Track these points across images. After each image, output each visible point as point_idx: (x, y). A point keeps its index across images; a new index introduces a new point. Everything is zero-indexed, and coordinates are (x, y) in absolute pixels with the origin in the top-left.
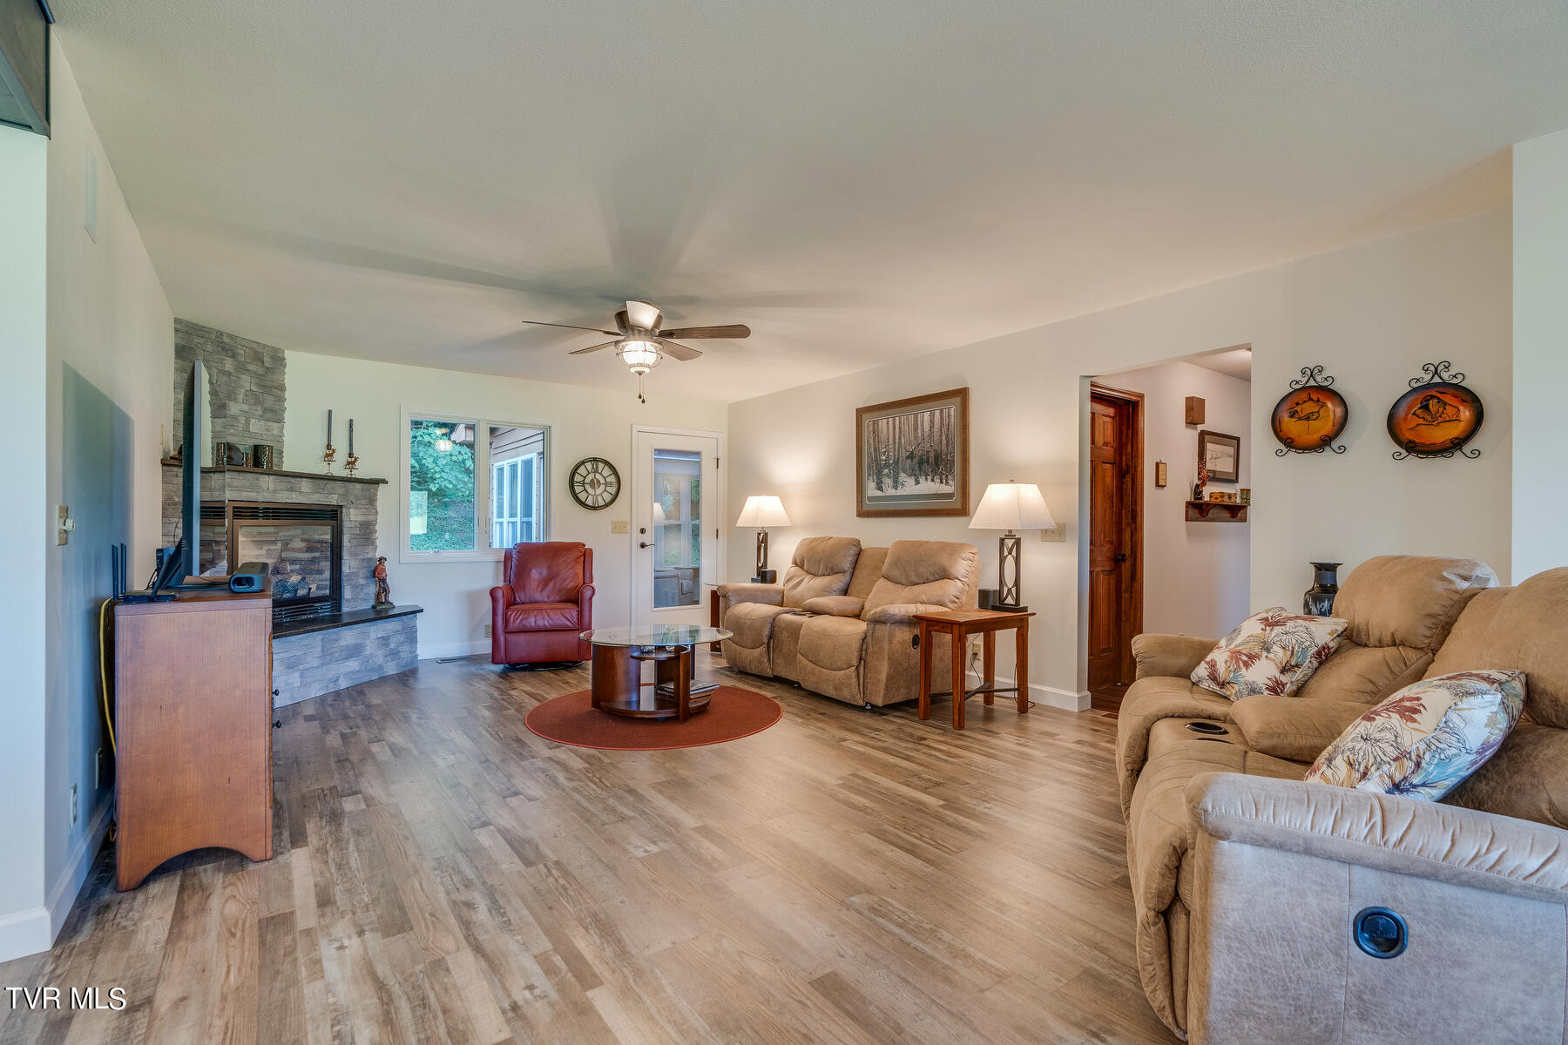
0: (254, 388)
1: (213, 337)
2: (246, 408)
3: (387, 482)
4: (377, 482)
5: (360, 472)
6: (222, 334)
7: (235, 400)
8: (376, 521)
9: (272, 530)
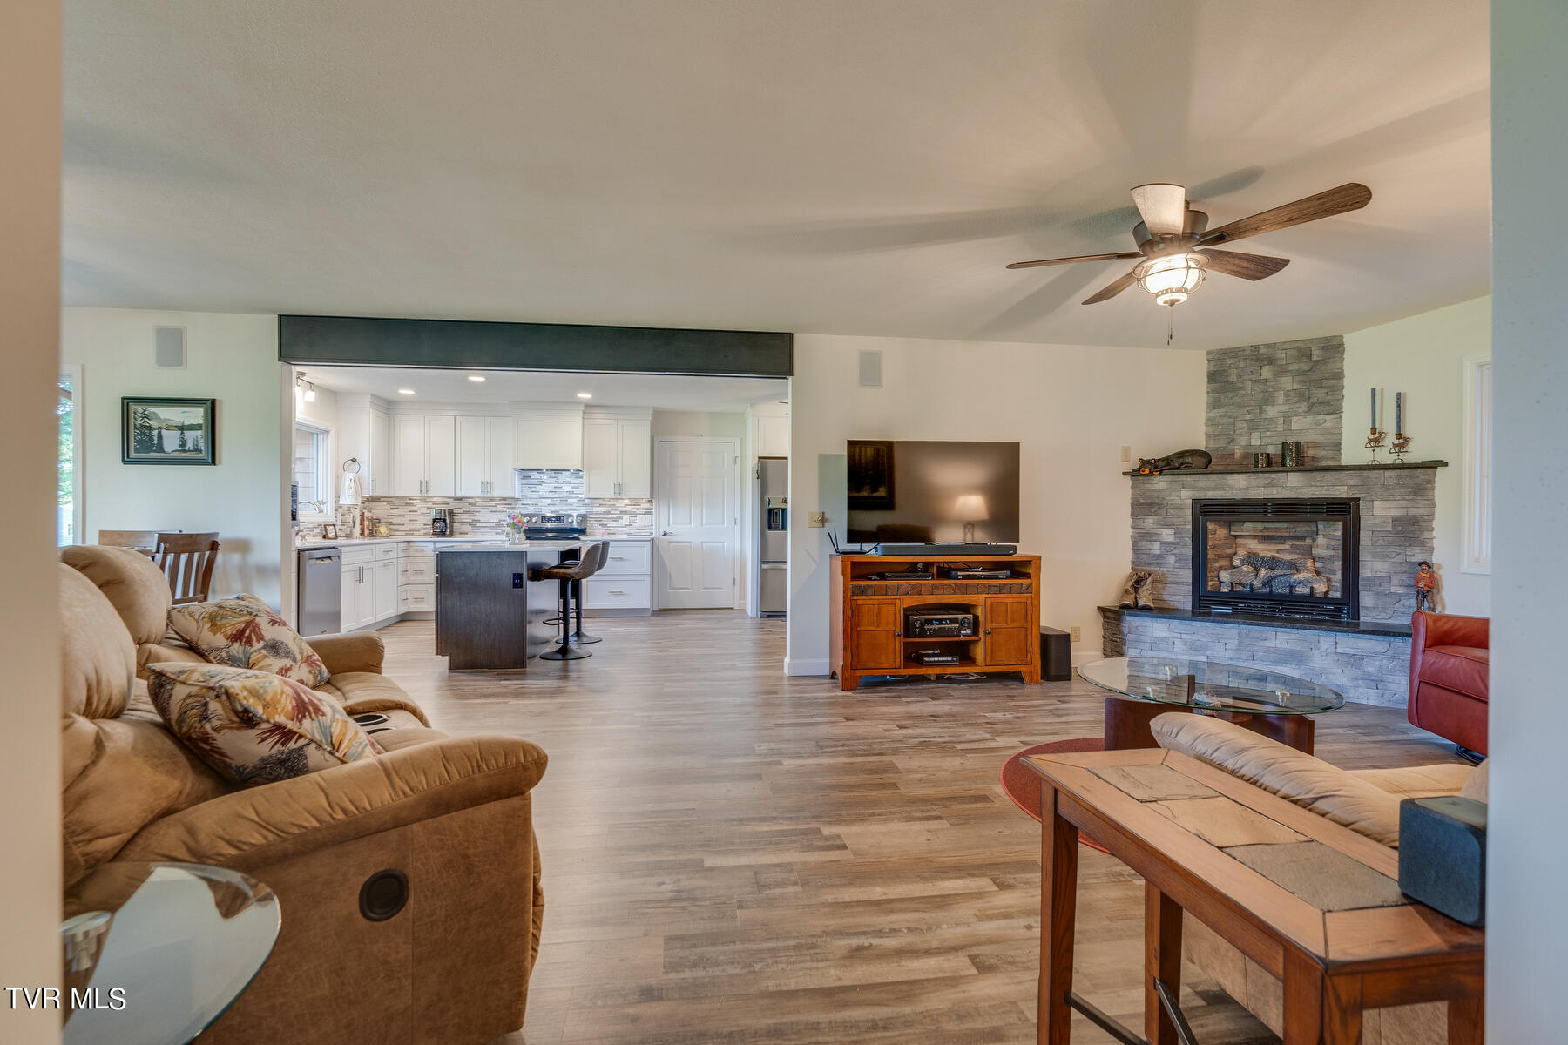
0: (1296, 387)
1: (1248, 352)
2: (1285, 408)
3: (1446, 464)
4: (1434, 465)
5: (1414, 455)
6: (1257, 347)
7: (1273, 404)
8: (1432, 514)
9: (1285, 525)
